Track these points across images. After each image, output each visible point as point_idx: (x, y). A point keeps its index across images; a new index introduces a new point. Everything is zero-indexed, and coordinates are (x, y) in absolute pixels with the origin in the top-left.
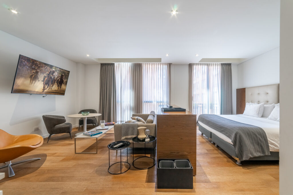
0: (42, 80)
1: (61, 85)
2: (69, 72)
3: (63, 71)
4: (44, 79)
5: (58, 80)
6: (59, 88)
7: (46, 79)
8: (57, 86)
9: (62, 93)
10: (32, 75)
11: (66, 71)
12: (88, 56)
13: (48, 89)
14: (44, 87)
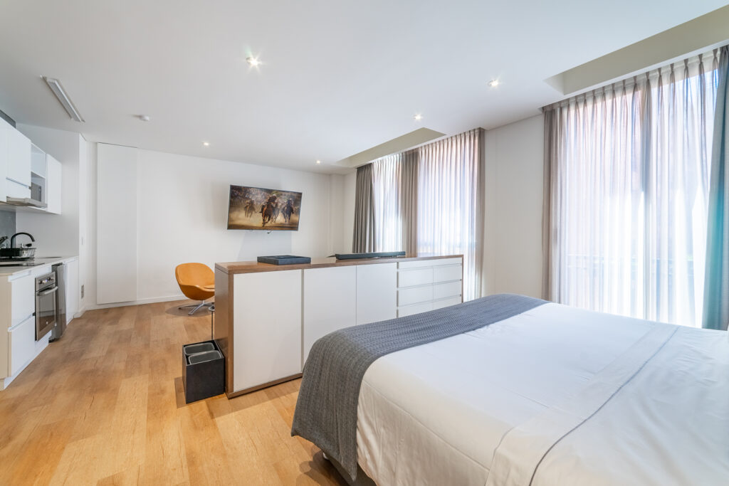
0: (260, 210)
1: (290, 216)
2: (301, 194)
3: (289, 194)
4: (262, 209)
5: (284, 209)
6: (287, 220)
7: (265, 209)
8: (283, 217)
9: (293, 226)
10: (247, 207)
11: (295, 193)
12: (318, 162)
13: (269, 222)
14: (264, 220)
